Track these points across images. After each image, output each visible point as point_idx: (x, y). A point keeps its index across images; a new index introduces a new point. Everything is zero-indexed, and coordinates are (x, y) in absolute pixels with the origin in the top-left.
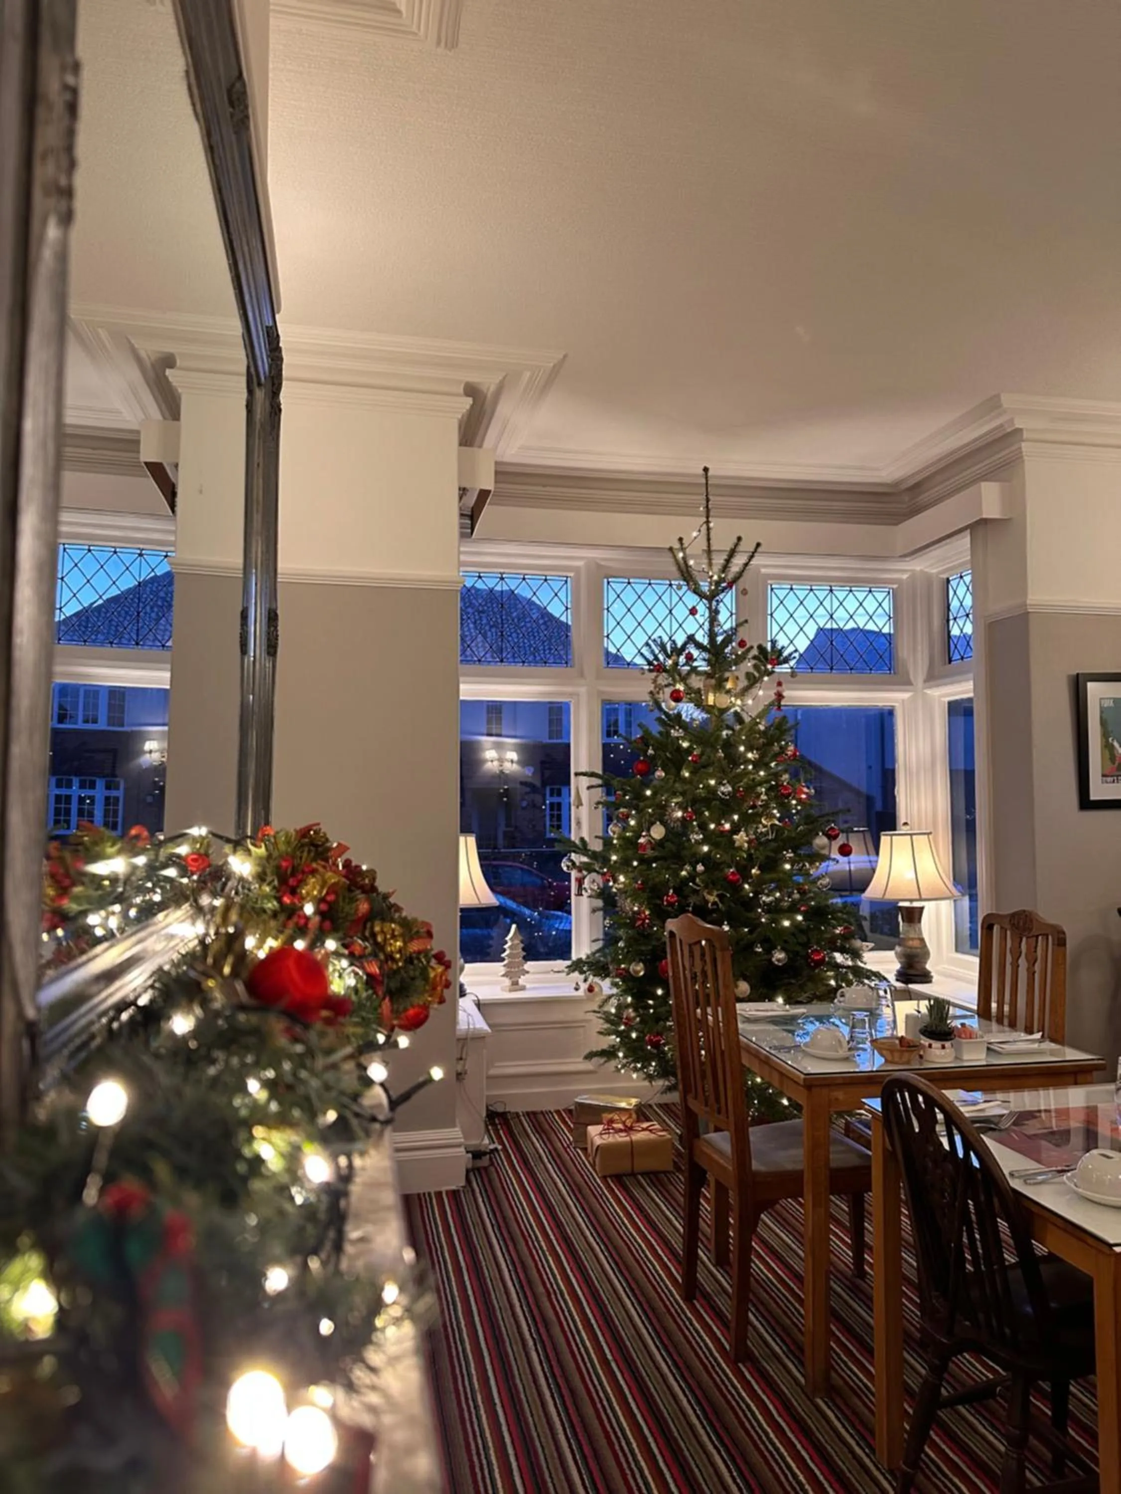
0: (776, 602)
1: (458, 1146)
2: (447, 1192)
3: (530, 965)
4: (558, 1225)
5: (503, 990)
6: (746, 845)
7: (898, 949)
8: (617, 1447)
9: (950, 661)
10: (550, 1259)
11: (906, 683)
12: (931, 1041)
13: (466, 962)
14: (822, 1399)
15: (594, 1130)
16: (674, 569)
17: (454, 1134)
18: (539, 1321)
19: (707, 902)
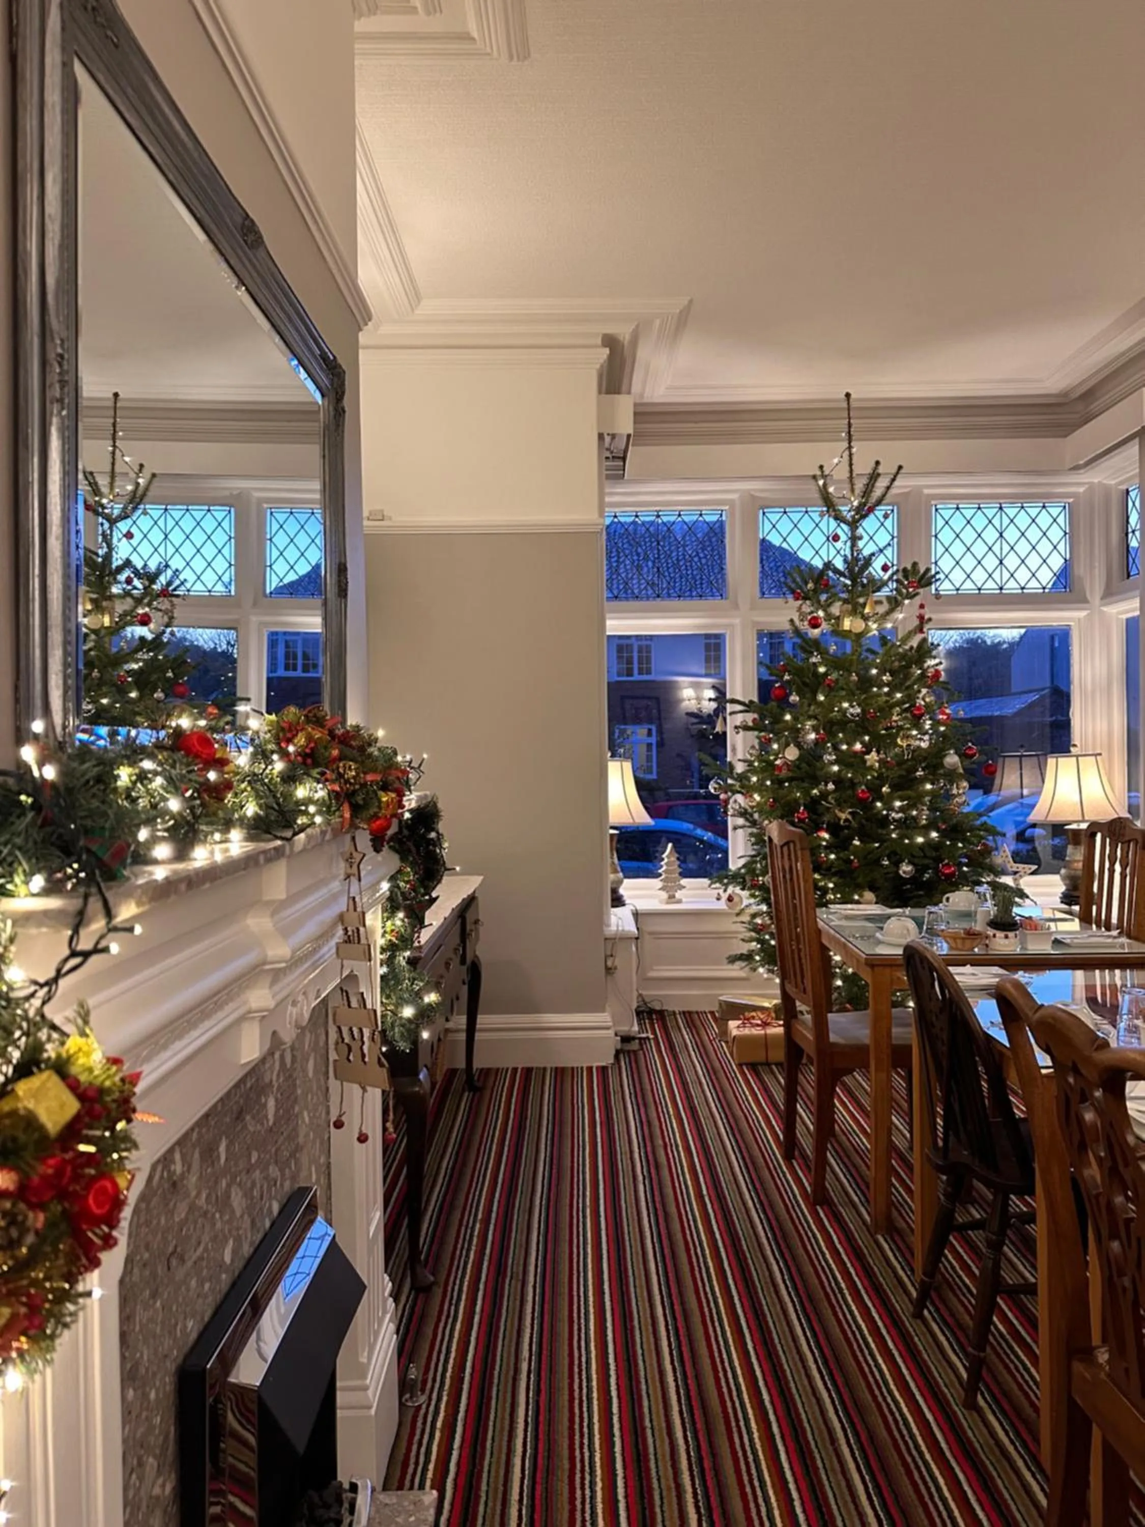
0: (940, 523)
1: (608, 1028)
2: (597, 1068)
3: (684, 882)
4: (688, 1097)
5: (661, 902)
6: (877, 765)
7: (1063, 871)
8: (692, 1252)
9: (1129, 576)
10: (674, 1121)
11: (1081, 600)
12: (995, 931)
13: (626, 877)
14: (883, 1236)
15: (733, 1024)
16: (817, 495)
17: (603, 1018)
18: (652, 1164)
19: (839, 819)
